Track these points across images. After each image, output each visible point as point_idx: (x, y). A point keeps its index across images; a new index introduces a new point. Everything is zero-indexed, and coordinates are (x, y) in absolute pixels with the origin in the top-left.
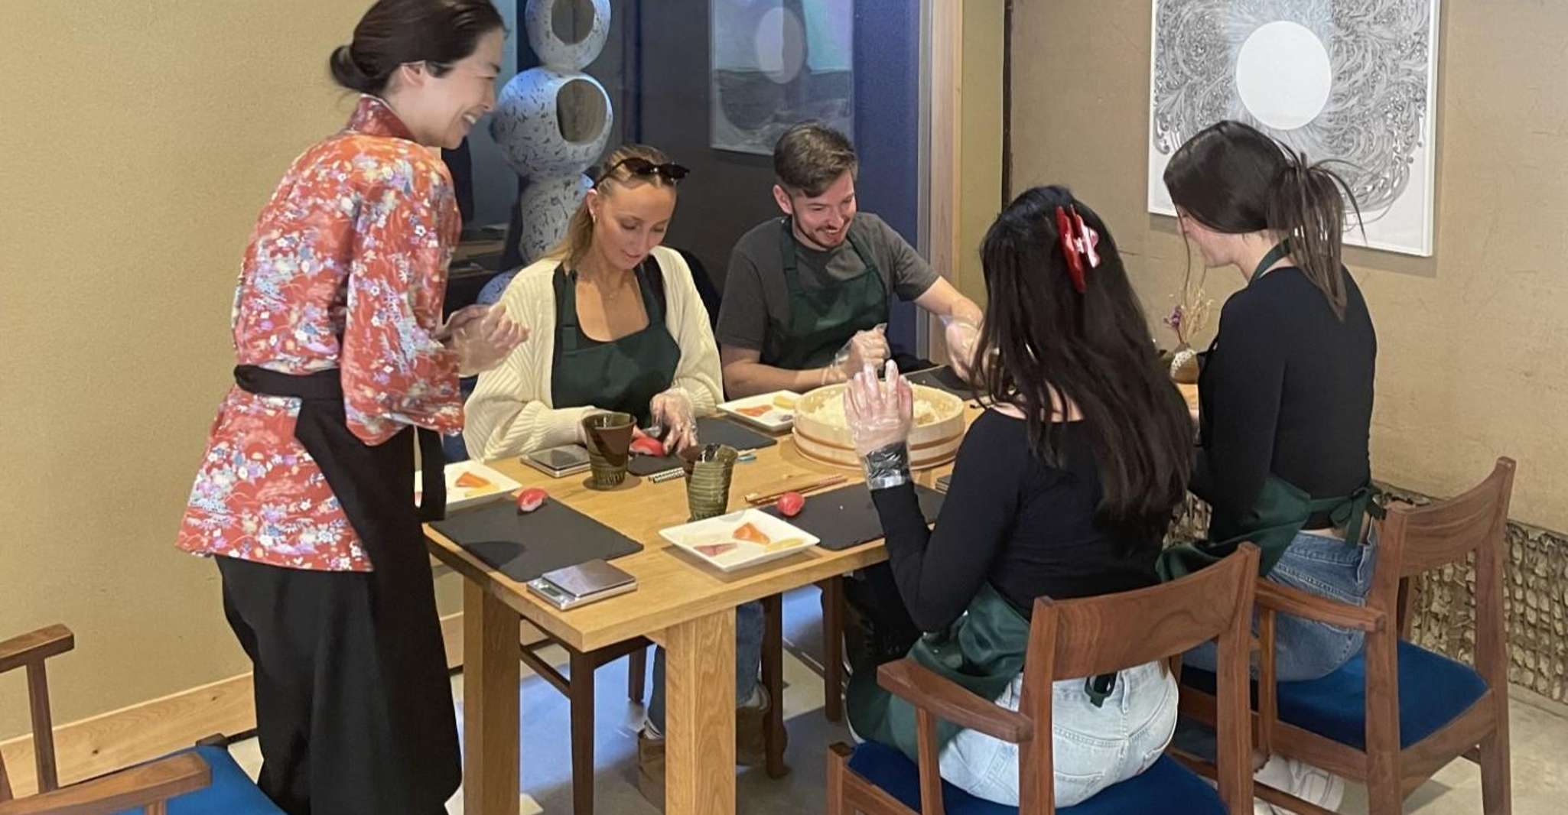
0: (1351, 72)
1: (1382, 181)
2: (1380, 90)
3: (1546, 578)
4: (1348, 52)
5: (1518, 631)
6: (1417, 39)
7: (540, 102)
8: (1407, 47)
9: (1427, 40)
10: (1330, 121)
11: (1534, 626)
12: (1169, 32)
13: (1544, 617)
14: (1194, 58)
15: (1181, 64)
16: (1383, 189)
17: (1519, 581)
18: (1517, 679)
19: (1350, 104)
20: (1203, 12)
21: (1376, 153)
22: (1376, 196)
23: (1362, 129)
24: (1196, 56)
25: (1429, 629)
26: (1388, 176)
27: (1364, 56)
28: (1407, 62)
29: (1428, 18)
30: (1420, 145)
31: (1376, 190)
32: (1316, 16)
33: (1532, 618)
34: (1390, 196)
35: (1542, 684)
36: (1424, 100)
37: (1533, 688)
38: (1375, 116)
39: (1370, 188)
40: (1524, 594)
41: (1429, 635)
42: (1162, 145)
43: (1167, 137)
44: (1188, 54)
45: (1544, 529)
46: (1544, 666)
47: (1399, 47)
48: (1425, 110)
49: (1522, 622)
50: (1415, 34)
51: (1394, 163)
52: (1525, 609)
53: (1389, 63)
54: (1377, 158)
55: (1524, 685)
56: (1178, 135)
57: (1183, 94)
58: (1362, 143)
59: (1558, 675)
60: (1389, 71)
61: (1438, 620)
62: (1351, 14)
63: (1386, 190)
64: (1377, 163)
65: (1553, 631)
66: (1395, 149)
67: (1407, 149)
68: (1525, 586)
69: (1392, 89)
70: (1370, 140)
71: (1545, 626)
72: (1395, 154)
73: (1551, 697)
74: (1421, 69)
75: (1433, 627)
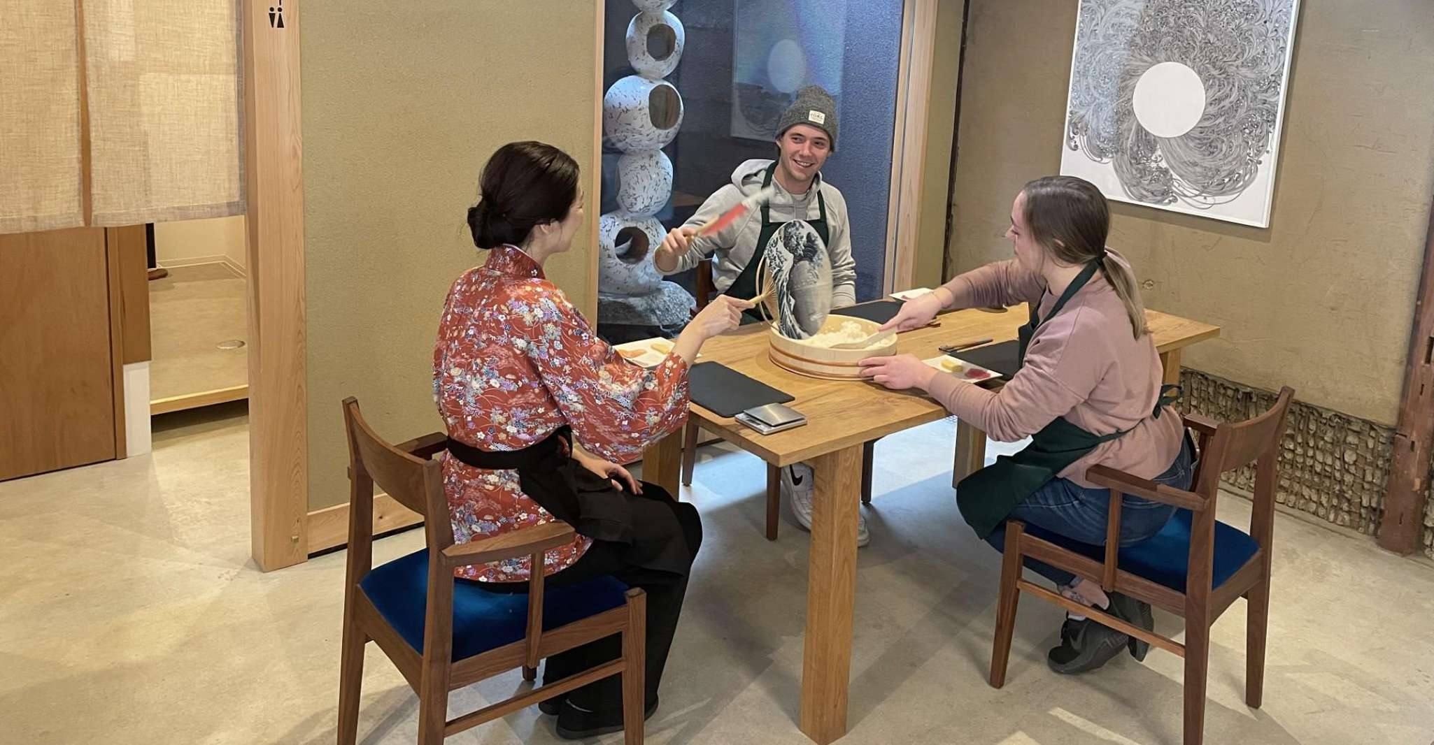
0: (1220, 100)
1: (1237, 175)
2: (1242, 112)
3: (1332, 443)
4: (1219, 86)
5: (1307, 477)
6: (1273, 79)
7: (638, 100)
8: (1264, 85)
9: (1280, 80)
10: (1201, 133)
11: (1319, 474)
12: (1085, 67)
13: (1327, 468)
14: (1102, 85)
15: (1092, 89)
16: (1237, 181)
17: (1311, 445)
18: (1303, 507)
19: (1217, 122)
20: (1111, 53)
21: (1234, 156)
22: (1231, 185)
23: (1225, 139)
24: (1104, 84)
25: (1243, 473)
26: (1241, 172)
27: (1231, 89)
28: (1264, 94)
29: (1283, 65)
30: (1268, 152)
31: (1232, 182)
32: (1198, 60)
33: (1318, 468)
34: (1242, 186)
35: (1322, 512)
36: (1275, 122)
37: (1315, 513)
38: (1236, 130)
39: (1227, 180)
40: (1314, 453)
41: (1242, 477)
42: (1073, 144)
43: (1077, 139)
44: (1098, 82)
45: (1334, 411)
46: (1324, 500)
47: (1258, 84)
48: (1274, 128)
49: (1311, 471)
50: (1272, 75)
51: (1247, 164)
52: (1314, 462)
53: (1250, 95)
54: (1234, 159)
55: (1309, 512)
56: (1085, 137)
57: (1091, 111)
58: (1224, 149)
59: (1333, 506)
60: (1249, 100)
61: (1249, 468)
62: (1225, 59)
63: (1239, 182)
64: (1234, 163)
65: (1332, 478)
66: (1248, 154)
67: (1259, 153)
68: (1316, 448)
69: (1251, 112)
70: (1231, 147)
71: (1327, 474)
72: (1248, 158)
73: (1328, 519)
74: (1273, 100)
75: (1245, 472)
